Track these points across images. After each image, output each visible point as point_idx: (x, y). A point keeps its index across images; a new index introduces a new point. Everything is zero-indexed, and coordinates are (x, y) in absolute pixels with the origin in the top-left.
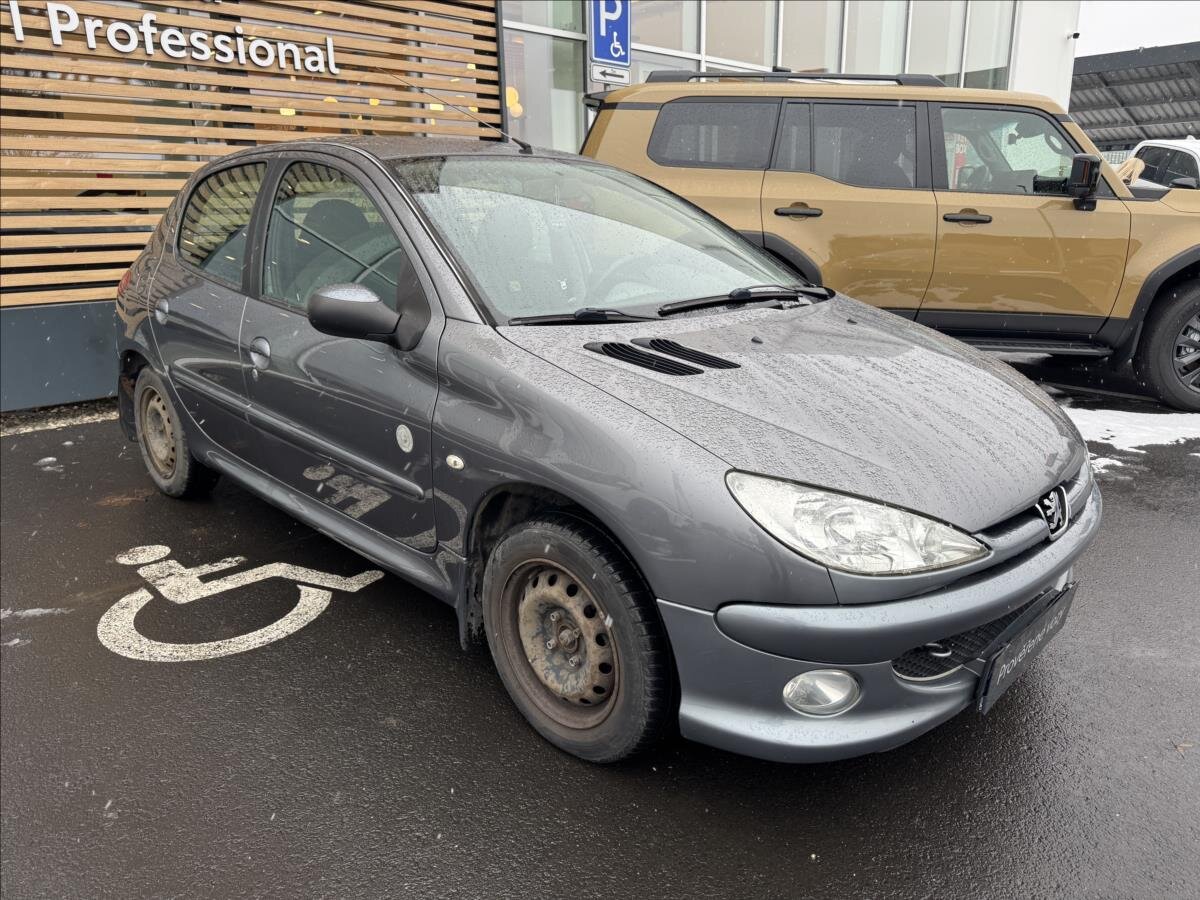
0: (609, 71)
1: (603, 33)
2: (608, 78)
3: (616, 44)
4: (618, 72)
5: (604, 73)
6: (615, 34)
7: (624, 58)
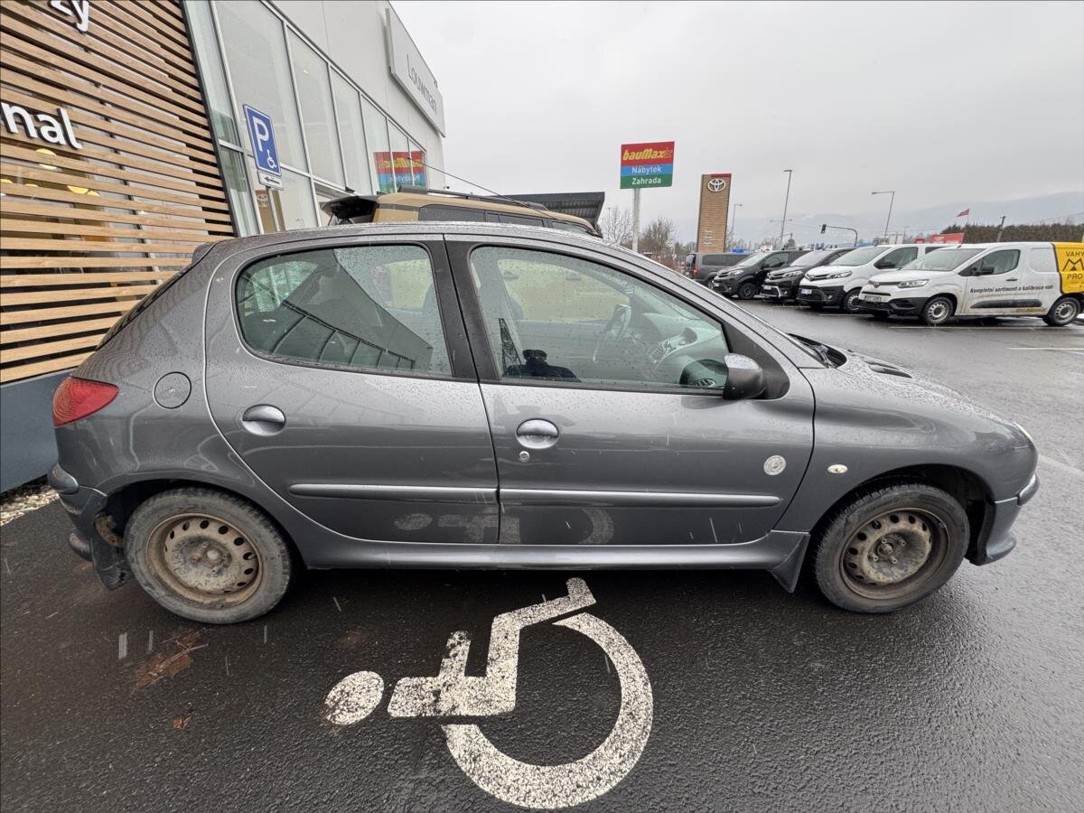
0: (270, 178)
1: (261, 149)
2: (271, 183)
3: (270, 159)
4: (276, 179)
5: (267, 179)
6: (268, 151)
7: (276, 170)
